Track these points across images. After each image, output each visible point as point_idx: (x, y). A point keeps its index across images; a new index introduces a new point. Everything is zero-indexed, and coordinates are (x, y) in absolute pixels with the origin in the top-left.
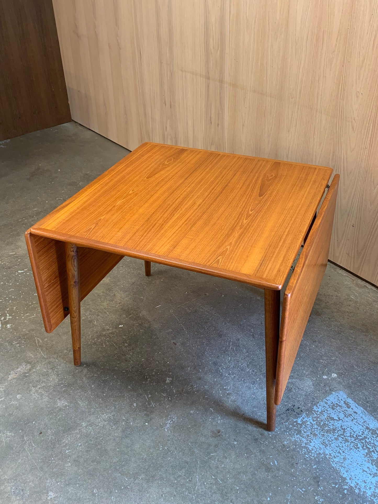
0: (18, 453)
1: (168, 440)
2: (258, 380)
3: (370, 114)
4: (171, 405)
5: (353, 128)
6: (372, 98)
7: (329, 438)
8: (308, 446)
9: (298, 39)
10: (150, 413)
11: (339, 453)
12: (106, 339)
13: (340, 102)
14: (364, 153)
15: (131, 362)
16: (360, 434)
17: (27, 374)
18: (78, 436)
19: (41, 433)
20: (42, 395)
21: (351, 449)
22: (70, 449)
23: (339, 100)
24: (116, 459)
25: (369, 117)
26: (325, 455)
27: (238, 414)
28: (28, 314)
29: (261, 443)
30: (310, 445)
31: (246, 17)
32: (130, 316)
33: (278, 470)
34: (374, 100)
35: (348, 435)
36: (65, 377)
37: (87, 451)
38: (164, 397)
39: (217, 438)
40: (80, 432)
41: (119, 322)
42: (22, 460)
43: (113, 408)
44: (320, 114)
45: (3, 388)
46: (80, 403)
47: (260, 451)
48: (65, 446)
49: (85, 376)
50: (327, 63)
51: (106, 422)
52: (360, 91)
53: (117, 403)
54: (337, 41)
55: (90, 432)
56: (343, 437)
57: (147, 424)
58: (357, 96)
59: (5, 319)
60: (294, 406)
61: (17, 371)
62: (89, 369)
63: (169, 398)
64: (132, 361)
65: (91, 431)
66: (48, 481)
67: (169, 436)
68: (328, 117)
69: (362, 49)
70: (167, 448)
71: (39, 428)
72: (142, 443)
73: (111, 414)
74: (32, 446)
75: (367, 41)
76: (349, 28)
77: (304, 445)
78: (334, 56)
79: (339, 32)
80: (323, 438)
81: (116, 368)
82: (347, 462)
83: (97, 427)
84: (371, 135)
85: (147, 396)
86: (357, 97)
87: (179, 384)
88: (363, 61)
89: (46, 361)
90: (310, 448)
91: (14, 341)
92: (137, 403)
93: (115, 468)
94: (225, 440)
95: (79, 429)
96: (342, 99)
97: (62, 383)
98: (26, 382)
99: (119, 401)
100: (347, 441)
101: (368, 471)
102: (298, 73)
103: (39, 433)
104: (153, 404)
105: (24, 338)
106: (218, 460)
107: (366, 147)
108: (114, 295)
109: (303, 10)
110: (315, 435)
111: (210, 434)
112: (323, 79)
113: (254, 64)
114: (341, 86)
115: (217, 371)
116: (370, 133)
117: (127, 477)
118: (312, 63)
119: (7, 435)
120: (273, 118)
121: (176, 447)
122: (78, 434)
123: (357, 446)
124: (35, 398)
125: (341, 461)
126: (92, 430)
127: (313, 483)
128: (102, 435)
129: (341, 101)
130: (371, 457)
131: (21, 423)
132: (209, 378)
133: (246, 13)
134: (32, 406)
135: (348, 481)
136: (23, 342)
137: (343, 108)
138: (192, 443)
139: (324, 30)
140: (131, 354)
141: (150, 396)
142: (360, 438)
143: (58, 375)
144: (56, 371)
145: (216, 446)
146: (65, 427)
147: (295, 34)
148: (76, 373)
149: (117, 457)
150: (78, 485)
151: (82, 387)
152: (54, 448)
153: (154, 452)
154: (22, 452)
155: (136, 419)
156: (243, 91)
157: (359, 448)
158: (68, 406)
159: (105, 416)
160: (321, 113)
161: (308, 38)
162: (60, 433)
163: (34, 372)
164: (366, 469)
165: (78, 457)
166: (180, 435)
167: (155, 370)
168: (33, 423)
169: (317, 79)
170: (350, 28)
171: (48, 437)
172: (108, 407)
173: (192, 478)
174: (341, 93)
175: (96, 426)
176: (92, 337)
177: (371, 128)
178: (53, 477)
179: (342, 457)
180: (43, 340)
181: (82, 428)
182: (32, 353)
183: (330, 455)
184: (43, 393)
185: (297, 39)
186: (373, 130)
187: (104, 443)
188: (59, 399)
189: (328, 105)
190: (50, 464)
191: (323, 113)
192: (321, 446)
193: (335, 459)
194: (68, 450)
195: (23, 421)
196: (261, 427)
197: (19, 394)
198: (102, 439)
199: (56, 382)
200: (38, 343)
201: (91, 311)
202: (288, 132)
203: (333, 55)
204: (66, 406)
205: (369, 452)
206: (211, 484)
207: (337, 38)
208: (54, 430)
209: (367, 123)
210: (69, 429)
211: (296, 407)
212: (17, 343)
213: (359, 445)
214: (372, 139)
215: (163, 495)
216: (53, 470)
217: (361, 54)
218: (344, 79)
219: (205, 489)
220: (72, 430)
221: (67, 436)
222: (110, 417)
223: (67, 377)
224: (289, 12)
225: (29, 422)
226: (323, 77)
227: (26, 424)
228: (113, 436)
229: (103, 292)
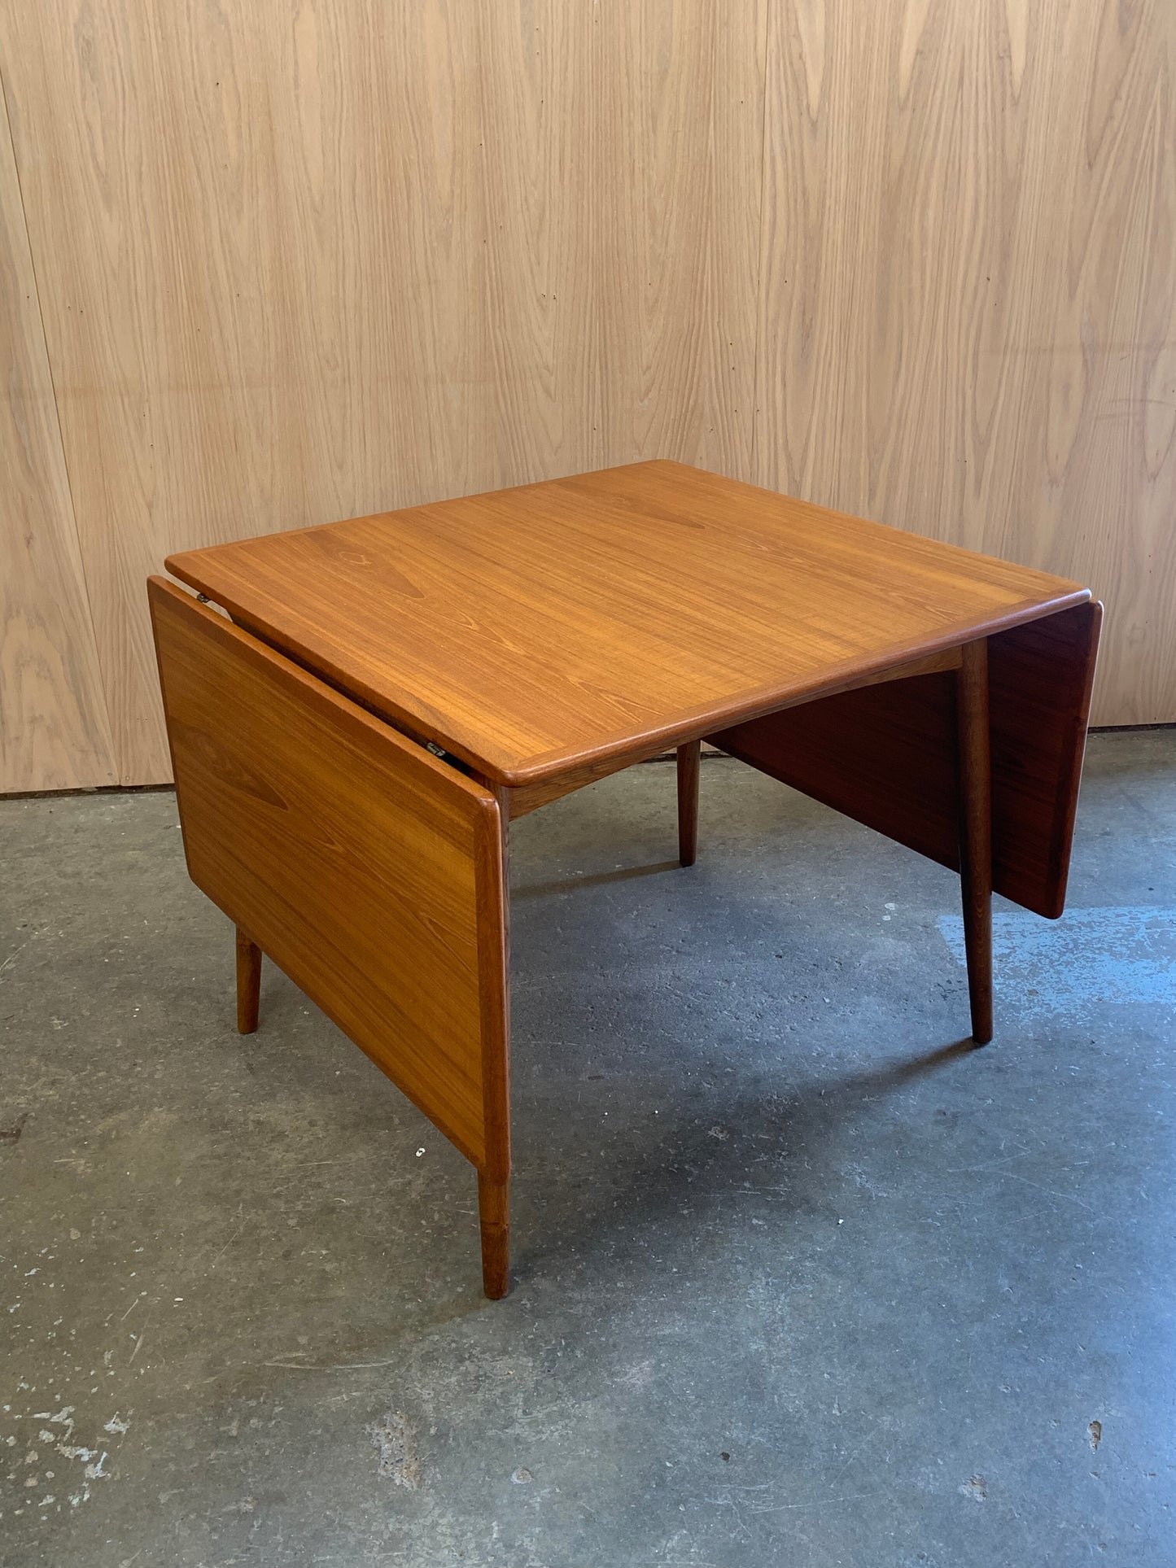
0: (769, 1534)
1: (918, 1202)
2: (827, 1001)
3: (587, 344)
4: (806, 1158)
5: (547, 391)
6: (586, 301)
7: (1053, 980)
8: (1056, 1011)
9: (322, 198)
10: (808, 1202)
11: (1094, 984)
12: (443, 1199)
13: (495, 337)
14: (592, 442)
15: (591, 1178)
16: (1064, 943)
17: (433, 1431)
18: (796, 1370)
19: (726, 1456)
20: (563, 1414)
21: (1091, 967)
22: (832, 1403)
23: (491, 331)
24: (923, 1315)
25: (587, 350)
26: (1089, 1000)
27: (909, 1066)
28: (108, 1356)
29: (1011, 1067)
30: (1055, 1009)
31: (97, 167)
32: (397, 1121)
33: (1094, 1071)
34: (592, 305)
35: (1057, 956)
36: (531, 1337)
37: (862, 1366)
38: (770, 1160)
39: (959, 1122)
40: (779, 1363)
41: (398, 1152)
42: (803, 1530)
43: (739, 1267)
44: (440, 386)
45: (442, 1515)
46: (667, 1332)
47: (1034, 1076)
48: (814, 1412)
49: (564, 1289)
50: (435, 244)
51: (782, 1298)
52: (548, 293)
53: (727, 1255)
54: (452, 182)
55: (797, 1340)
56: (1056, 963)
57: (841, 1221)
58: (542, 307)
59: (57, 1429)
60: (939, 985)
61: (393, 1455)
62: (540, 1274)
63: (780, 1155)
64: (590, 1174)
65: (793, 1337)
66: (921, 1485)
67: (905, 1196)
68: (466, 385)
69: (533, 188)
70: (943, 1212)
71: (702, 1455)
72: (898, 1249)
73: (760, 1279)
74: (767, 1491)
75: (542, 167)
76: (483, 144)
77: (1049, 1015)
78: (451, 221)
79: (454, 159)
80: (1047, 986)
81: (588, 1216)
82: (1120, 984)
83: (788, 1320)
84: (602, 394)
85: (745, 1189)
86: (543, 309)
87: (747, 1121)
88: (541, 219)
89: (410, 1365)
90: (1061, 1010)
91: (222, 1429)
92: (756, 1217)
93: (951, 1326)
94: (972, 1113)
95: (771, 1361)
96: (499, 328)
97: (553, 1351)
98: (468, 1443)
99: (723, 1248)
100: (1068, 963)
101: (1152, 971)
102: (341, 291)
103: (724, 1462)
104: (781, 1188)
105: (238, 1395)
106: (1024, 1145)
107: (593, 424)
108: (259, 1123)
109: (322, 118)
110: (1032, 992)
111: (941, 1129)
112: (430, 290)
113: (159, 307)
114: (489, 294)
115: (755, 1046)
116: (598, 387)
117: (992, 1313)
118: (385, 255)
119: (673, 1550)
120: (272, 445)
121: (946, 1196)
122: (785, 1368)
123: (1088, 957)
124: (561, 1436)
125: (1115, 990)
126: (792, 1334)
127: (1147, 1043)
128: (825, 1319)
129: (497, 331)
130: (1121, 955)
131: (648, 1497)
132: (762, 1065)
133: (94, 157)
134: (593, 1450)
135: (1163, 1002)
136: (253, 1403)
137: (507, 349)
138: (950, 1166)
139: (404, 161)
140: (558, 1169)
141: (747, 1185)
142: (1071, 946)
143: (504, 1352)
144: (483, 1353)
145: (982, 1133)
146: (742, 1391)
147: (310, 189)
148: (533, 1307)
149: (919, 1313)
150: (968, 1421)
151: (605, 1310)
152: (805, 1437)
153: (942, 1239)
154: (774, 1524)
155: (811, 1236)
156: (126, 400)
157: (1095, 958)
158: (660, 1361)
159: (758, 1291)
160: (443, 382)
161: (357, 191)
162: (756, 1409)
163: (437, 1409)
164: (1147, 972)
165: (868, 1391)
166: (914, 1177)
167: (662, 1145)
168: (670, 1467)
169: (410, 294)
170: (486, 141)
171: (753, 1444)
172: (728, 1276)
173: (1053, 1203)
174: (493, 311)
175: (783, 1322)
176: (402, 1226)
177: (598, 373)
178: (911, 1469)
179: (1105, 985)
180: (297, 1347)
181: (770, 1355)
182: (340, 1393)
183: (1093, 996)
184: (555, 1408)
185: (317, 199)
186: (605, 378)
187: (856, 1324)
188: (612, 1375)
189: (461, 355)
190: (862, 1465)
191: (448, 380)
192: (1065, 997)
193: (1107, 994)
194: (830, 1406)
195: (640, 1492)
196: (970, 1050)
197: (508, 1475)
198: (838, 1323)
199: (530, 1364)
200: (298, 1363)
201: (278, 1196)
202: (340, 467)
203: (448, 221)
204: (656, 1368)
205: (1110, 950)
206: (1083, 1177)
207: (453, 174)
208: (733, 1420)
209: (583, 365)
210: (753, 1384)
211: (943, 984)
212: (245, 1420)
213: (1088, 955)
214: (605, 401)
215: (1078, 1265)
216: (883, 1461)
217: (531, 201)
218: (494, 273)
219: (1093, 1193)
220: (765, 1379)
221: (780, 1396)
222: (767, 1283)
223: (533, 1334)
224: (271, 130)
225: (661, 1477)
226: (429, 284)
227: (661, 1484)
228: (841, 1299)
229: (214, 1142)
